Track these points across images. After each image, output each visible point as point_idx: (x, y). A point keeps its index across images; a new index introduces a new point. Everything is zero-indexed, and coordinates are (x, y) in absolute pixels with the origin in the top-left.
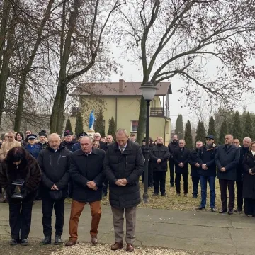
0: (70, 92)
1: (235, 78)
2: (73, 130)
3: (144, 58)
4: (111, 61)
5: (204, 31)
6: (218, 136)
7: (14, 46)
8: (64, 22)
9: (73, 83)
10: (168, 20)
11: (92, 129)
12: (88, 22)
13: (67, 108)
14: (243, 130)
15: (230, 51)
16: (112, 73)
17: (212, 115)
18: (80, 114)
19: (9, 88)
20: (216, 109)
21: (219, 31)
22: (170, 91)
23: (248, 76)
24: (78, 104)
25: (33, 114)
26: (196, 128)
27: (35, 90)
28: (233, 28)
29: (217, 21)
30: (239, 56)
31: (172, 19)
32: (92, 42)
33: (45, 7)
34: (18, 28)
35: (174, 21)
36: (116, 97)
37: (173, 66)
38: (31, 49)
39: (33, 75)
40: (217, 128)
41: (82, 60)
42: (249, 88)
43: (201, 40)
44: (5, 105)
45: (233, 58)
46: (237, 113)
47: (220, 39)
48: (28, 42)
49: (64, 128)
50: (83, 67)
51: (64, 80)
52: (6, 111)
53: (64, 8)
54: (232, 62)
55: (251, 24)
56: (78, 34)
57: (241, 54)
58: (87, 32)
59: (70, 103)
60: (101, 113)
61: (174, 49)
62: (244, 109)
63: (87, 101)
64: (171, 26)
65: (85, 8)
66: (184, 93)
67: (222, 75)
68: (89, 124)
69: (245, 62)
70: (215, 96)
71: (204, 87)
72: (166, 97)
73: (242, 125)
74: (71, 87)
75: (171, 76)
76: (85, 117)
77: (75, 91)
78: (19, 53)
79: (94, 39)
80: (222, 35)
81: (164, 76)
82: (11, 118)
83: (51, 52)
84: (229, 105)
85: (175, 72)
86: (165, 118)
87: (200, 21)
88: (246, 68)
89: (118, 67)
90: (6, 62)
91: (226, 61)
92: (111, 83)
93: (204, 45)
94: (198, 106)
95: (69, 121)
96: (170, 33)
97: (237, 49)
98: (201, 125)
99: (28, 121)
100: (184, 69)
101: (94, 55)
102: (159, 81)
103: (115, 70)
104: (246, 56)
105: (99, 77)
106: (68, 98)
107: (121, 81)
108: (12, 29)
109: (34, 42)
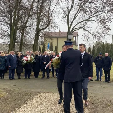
0: (40, 36)
1: (103, 30)
2: (42, 50)
3: (68, 22)
4: (56, 24)
5: (91, 12)
6: (96, 52)
7: (19, 19)
8: (38, 9)
9: (41, 32)
10: (77, 8)
11: (49, 50)
12: (47, 9)
13: (39, 42)
14: (106, 50)
15: (101, 20)
16: (56, 28)
17: (94, 44)
18: (44, 44)
19: (18, 34)
20: (95, 42)
21: (97, 12)
22: (78, 35)
23: (108, 29)
24: (43, 40)
25: (27, 44)
26: (88, 49)
27: (27, 35)
28: (102, 11)
29: (96, 8)
30: (104, 22)
31: (79, 8)
32: (49, 17)
33: (31, 3)
34: (21, 12)
35: (80, 8)
36: (57, 38)
37: (79, 25)
38: (26, 19)
39: (27, 29)
40: (96, 49)
41: (45, 24)
42: (108, 34)
43: (90, 16)
44: (16, 41)
45: (102, 23)
46: (103, 43)
47: (97, 15)
48: (25, 17)
49: (38, 49)
50: (45, 26)
51: (38, 31)
52: (17, 43)
53: (38, 4)
54: (102, 24)
55: (109, 9)
56: (43, 14)
57: (105, 21)
58: (47, 13)
59: (41, 40)
60: (52, 44)
61: (79, 19)
62: (106, 42)
63: (46, 39)
64: (78, 10)
65: (46, 4)
66: (83, 36)
67: (98, 29)
68: (47, 47)
69: (106, 24)
70: (95, 37)
71: (91, 33)
72: (76, 37)
73: (105, 48)
74: (41, 34)
75: (78, 29)
76: (46, 45)
77: (42, 35)
78: (21, 21)
79: (49, 15)
80: (98, 13)
81: (76, 29)
82: (19, 46)
83: (33, 20)
84: (100, 40)
85: (80, 28)
86: (76, 45)
87: (90, 8)
88: (107, 26)
89: (58, 26)
90: (17, 24)
91: (99, 23)
92: (56, 32)
93: (91, 17)
94: (88, 41)
95: (40, 46)
96: (78, 13)
97: (104, 19)
98: (89, 48)
99: (25, 46)
100: (83, 27)
101: (49, 22)
102: (74, 31)
103: (57, 27)
104: (107, 22)
105: (51, 30)
106: (40, 38)
107: (59, 31)
108: (19, 12)
109: (27, 17)
